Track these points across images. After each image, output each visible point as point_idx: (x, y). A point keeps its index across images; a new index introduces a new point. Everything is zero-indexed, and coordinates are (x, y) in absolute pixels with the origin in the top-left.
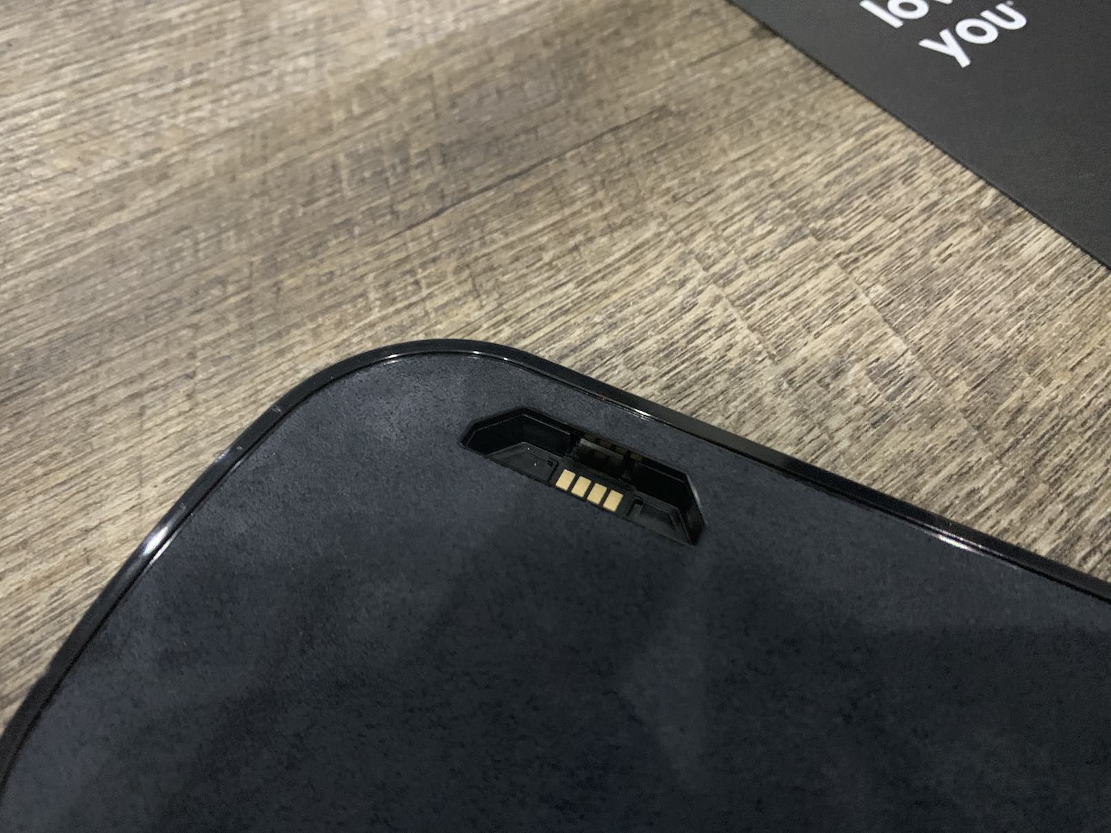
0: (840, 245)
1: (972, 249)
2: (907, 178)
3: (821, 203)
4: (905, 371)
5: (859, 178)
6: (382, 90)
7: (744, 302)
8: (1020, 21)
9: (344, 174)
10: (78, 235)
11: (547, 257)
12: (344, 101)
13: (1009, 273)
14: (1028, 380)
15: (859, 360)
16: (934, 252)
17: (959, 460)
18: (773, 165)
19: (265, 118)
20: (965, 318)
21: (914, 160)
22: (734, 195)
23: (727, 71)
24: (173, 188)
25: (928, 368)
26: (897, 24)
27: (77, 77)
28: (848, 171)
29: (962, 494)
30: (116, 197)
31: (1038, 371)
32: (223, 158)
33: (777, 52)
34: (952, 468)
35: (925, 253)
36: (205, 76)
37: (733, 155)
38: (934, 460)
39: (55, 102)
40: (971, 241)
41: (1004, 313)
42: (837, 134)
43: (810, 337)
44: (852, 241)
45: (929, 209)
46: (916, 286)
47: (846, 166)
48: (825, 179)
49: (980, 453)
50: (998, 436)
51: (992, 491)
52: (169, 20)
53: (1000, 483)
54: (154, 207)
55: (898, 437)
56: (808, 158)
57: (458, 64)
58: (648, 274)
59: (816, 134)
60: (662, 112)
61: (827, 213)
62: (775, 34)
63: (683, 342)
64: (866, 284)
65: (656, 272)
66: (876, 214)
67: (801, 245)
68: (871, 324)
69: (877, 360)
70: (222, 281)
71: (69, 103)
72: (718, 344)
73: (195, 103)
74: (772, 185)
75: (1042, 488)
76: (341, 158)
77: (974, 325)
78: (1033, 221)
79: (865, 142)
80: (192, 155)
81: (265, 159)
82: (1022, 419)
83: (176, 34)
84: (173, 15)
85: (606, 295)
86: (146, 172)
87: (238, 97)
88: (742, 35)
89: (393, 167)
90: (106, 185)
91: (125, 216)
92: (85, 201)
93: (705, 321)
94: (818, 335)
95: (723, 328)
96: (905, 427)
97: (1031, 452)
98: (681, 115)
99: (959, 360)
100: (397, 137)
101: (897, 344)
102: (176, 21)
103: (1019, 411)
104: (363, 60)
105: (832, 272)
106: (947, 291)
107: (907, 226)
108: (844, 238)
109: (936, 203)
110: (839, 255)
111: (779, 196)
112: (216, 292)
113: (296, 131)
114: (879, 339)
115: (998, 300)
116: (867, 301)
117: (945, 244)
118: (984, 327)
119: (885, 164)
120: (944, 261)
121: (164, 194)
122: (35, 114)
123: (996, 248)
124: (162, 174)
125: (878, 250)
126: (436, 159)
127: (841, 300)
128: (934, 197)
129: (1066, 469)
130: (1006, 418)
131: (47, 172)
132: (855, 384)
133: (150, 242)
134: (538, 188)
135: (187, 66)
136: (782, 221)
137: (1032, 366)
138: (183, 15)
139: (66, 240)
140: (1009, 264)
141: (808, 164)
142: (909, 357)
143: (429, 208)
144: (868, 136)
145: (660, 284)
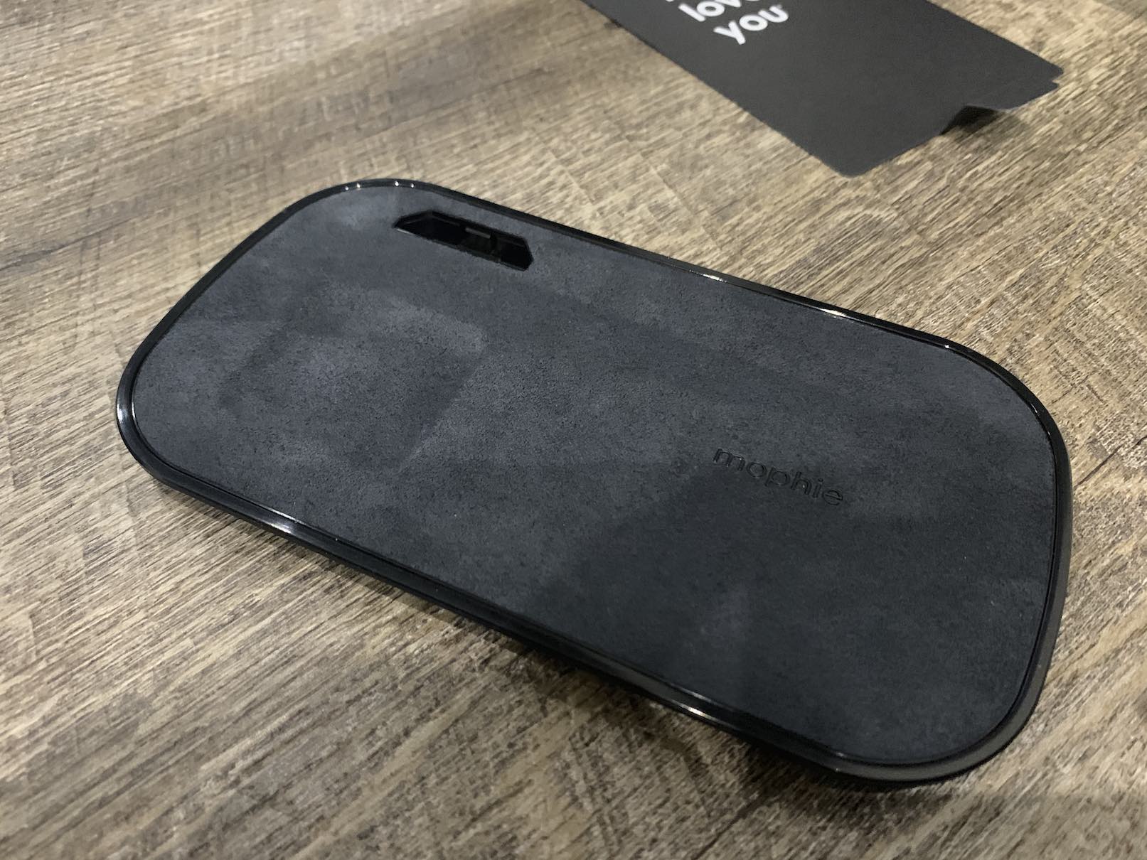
1: (727, 145)
3: (634, 121)
4: (672, 206)
5: (662, 107)
6: (351, 61)
7: (579, 174)
8: (783, 17)
9: (325, 107)
10: (149, 143)
11: (456, 150)
12: (325, 67)
13: (747, 157)
14: (747, 210)
15: (644, 202)
19: (270, 77)
20: (715, 180)
21: (700, 97)
22: (579, 118)
23: (584, 48)
24: (210, 117)
25: (686, 205)
26: (701, 19)
27: (138, 53)
28: (656, 104)
30: (172, 122)
31: (753, 205)
32: (244, 100)
33: (621, 37)
35: (697, 147)
36: (228, 52)
39: (124, 68)
40: (728, 140)
41: (740, 176)
43: (616, 191)
44: (652, 141)
45: (704, 124)
48: (640, 109)
49: (710, 245)
50: (722, 237)
52: (201, 19)
54: (198, 127)
56: (631, 97)
57: (403, 45)
58: (520, 160)
60: (539, 71)
61: (639, 126)
62: (620, 26)
65: (526, 158)
66: (669, 126)
67: (618, 144)
68: (656, 184)
69: (656, 202)
70: (246, 166)
71: (134, 68)
72: (560, 195)
73: (223, 68)
75: (743, 260)
76: (324, 99)
78: (769, 130)
79: (670, 88)
80: (222, 98)
81: (272, 100)
82: (739, 228)
83: (207, 27)
84: (203, 15)
85: (492, 170)
86: (190, 108)
87: (252, 65)
88: (599, 26)
89: (358, 104)
90: (165, 115)
91: (179, 132)
92: (151, 124)
93: (553, 184)
94: (622, 190)
95: (564, 187)
96: (666, 233)
97: (740, 244)
98: (550, 73)
99: (707, 201)
100: (360, 87)
101: (669, 193)
102: (206, 19)
104: (338, 43)
105: (637, 157)
106: (706, 166)
107: (688, 133)
108: (647, 140)
109: (709, 121)
111: (609, 118)
112: (243, 171)
113: (292, 84)
114: (659, 192)
115: (738, 170)
116: (655, 172)
119: (680, 99)
121: (205, 120)
122: (112, 75)
123: (742, 143)
124: (203, 109)
125: (667, 146)
126: (386, 99)
127: (638, 172)
128: (708, 117)
129: (759, 251)
130: (729, 228)
131: (123, 108)
132: (641, 213)
133: (197, 146)
134: (453, 114)
135: (215, 47)
137: (752, 202)
138: (211, 16)
139: (138, 146)
140: (749, 152)
142: (676, 199)
143: (380, 125)
144: (672, 85)
145: (528, 164)
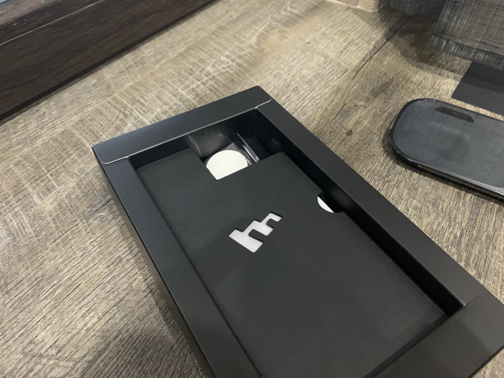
0: (394, 183)
3: (385, 174)
4: (419, 207)
5: (389, 166)
14: (441, 202)
15: (410, 207)
16: (412, 179)
17: (437, 222)
18: (370, 167)
20: (424, 192)
23: (347, 146)
25: (423, 205)
28: (386, 165)
29: (441, 228)
31: (442, 200)
34: (437, 223)
35: (410, 180)
37: (361, 167)
38: (433, 223)
41: (430, 189)
42: (379, 157)
44: (395, 181)
46: (412, 188)
47: (385, 164)
48: (382, 168)
49: (440, 219)
50: (441, 215)
51: (445, 225)
53: (446, 223)
55: (425, 220)
56: (376, 164)
59: (374, 158)
61: (387, 176)
64: (403, 190)
67: (386, 185)
68: (408, 199)
69: (413, 206)
74: (373, 173)
77: (426, 194)
82: (444, 210)
94: (400, 204)
96: (425, 218)
97: (448, 216)
99: (427, 201)
101: (415, 202)
103: (442, 209)
105: (395, 189)
106: (418, 187)
107: (404, 175)
110: (394, 185)
111: (376, 175)
114: (411, 202)
115: (428, 187)
116: (405, 194)
117: (413, 177)
118: (428, 193)
120: (414, 181)
125: (401, 182)
127: (400, 195)
129: (455, 218)
130: (441, 211)
132: (412, 212)
136: (379, 180)
137: (441, 199)
141: (377, 165)
142: (419, 203)
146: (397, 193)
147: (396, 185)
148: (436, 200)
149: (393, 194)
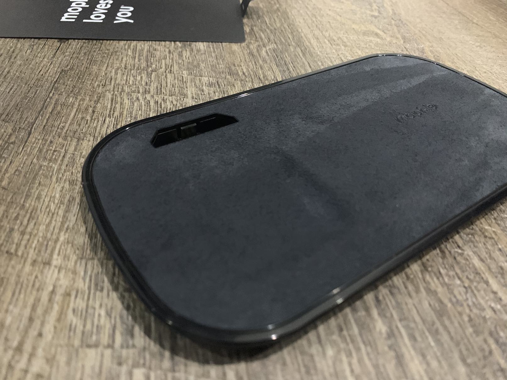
1: (191, 54)
2: (155, 50)
4: (214, 81)
5: (144, 56)
7: (160, 93)
11: (89, 118)
13: (205, 54)
21: (151, 46)
23: (67, 54)
26: (101, 21)
28: (139, 56)
33: (75, 44)
35: (183, 61)
40: (188, 53)
43: (186, 89)
44: (164, 67)
45: (170, 53)
58: (125, 103)
60: (64, 71)
61: (149, 66)
62: (68, 39)
63: (159, 109)
66: (160, 60)
67: (153, 75)
68: (194, 79)
69: (206, 83)
72: (168, 103)
78: (194, 43)
79: (133, 49)
88: (57, 44)
93: (157, 102)
95: (164, 100)
101: (205, 78)
105: (170, 75)
106: (198, 64)
108: (161, 68)
109: (170, 51)
110: (165, 72)
111: (131, 70)
119: (145, 50)
123: (195, 51)
125: (172, 66)
128: (167, 50)
130: (244, 76)
134: (55, 107)
136: (140, 73)
140: (202, 52)
145: (132, 103)
146: (175, 79)
147: (167, 72)
148: (229, 68)
149: (169, 81)
